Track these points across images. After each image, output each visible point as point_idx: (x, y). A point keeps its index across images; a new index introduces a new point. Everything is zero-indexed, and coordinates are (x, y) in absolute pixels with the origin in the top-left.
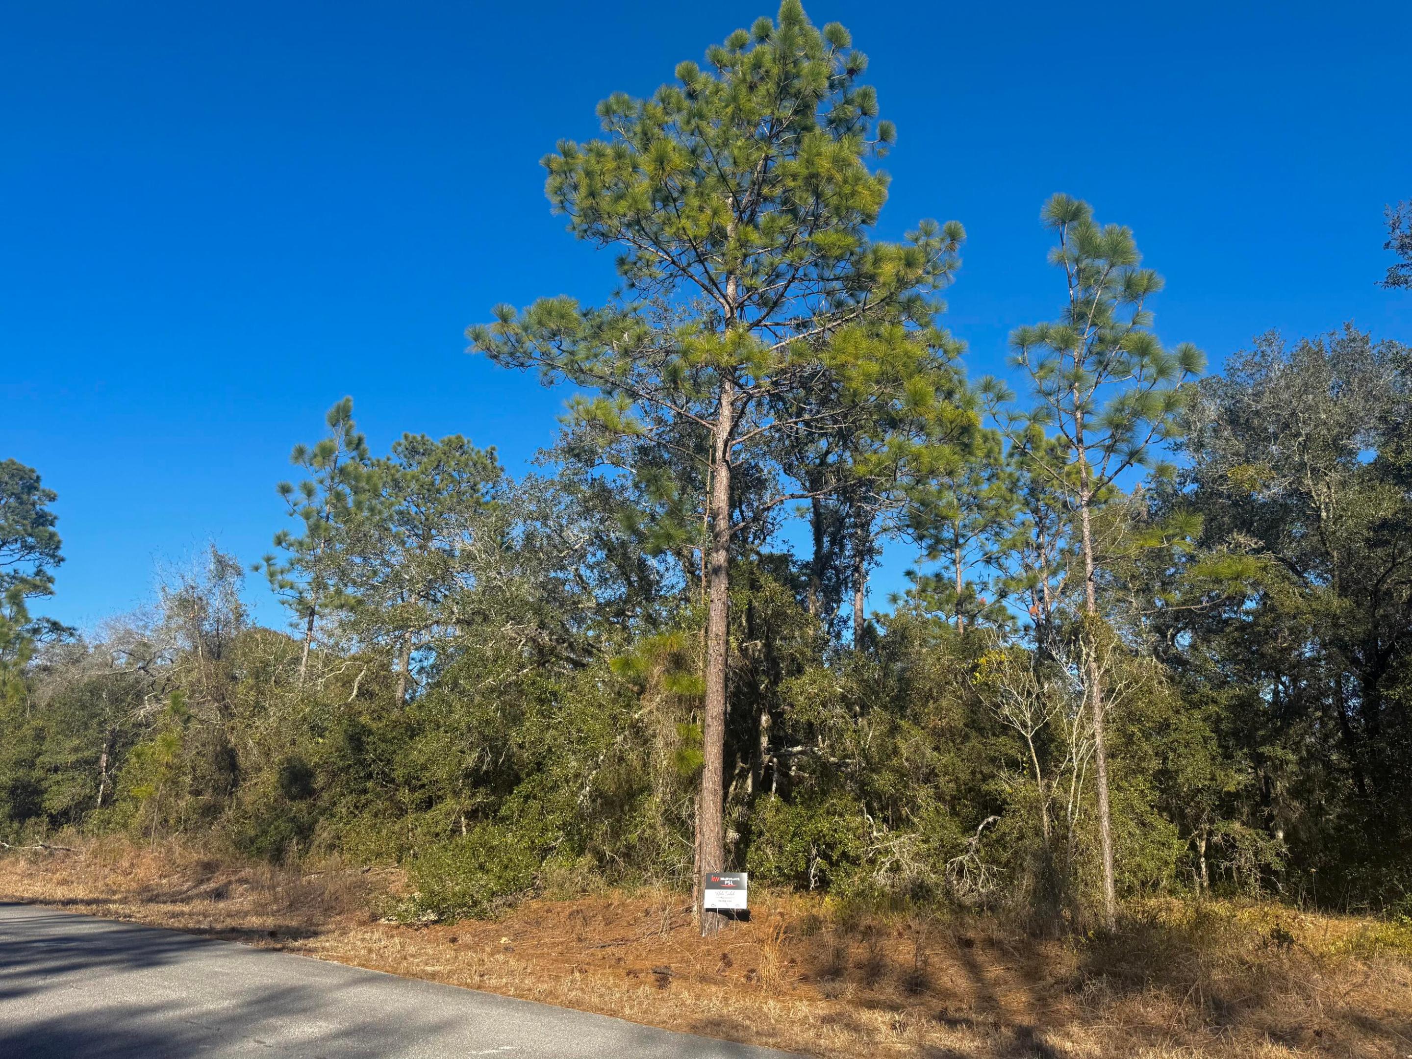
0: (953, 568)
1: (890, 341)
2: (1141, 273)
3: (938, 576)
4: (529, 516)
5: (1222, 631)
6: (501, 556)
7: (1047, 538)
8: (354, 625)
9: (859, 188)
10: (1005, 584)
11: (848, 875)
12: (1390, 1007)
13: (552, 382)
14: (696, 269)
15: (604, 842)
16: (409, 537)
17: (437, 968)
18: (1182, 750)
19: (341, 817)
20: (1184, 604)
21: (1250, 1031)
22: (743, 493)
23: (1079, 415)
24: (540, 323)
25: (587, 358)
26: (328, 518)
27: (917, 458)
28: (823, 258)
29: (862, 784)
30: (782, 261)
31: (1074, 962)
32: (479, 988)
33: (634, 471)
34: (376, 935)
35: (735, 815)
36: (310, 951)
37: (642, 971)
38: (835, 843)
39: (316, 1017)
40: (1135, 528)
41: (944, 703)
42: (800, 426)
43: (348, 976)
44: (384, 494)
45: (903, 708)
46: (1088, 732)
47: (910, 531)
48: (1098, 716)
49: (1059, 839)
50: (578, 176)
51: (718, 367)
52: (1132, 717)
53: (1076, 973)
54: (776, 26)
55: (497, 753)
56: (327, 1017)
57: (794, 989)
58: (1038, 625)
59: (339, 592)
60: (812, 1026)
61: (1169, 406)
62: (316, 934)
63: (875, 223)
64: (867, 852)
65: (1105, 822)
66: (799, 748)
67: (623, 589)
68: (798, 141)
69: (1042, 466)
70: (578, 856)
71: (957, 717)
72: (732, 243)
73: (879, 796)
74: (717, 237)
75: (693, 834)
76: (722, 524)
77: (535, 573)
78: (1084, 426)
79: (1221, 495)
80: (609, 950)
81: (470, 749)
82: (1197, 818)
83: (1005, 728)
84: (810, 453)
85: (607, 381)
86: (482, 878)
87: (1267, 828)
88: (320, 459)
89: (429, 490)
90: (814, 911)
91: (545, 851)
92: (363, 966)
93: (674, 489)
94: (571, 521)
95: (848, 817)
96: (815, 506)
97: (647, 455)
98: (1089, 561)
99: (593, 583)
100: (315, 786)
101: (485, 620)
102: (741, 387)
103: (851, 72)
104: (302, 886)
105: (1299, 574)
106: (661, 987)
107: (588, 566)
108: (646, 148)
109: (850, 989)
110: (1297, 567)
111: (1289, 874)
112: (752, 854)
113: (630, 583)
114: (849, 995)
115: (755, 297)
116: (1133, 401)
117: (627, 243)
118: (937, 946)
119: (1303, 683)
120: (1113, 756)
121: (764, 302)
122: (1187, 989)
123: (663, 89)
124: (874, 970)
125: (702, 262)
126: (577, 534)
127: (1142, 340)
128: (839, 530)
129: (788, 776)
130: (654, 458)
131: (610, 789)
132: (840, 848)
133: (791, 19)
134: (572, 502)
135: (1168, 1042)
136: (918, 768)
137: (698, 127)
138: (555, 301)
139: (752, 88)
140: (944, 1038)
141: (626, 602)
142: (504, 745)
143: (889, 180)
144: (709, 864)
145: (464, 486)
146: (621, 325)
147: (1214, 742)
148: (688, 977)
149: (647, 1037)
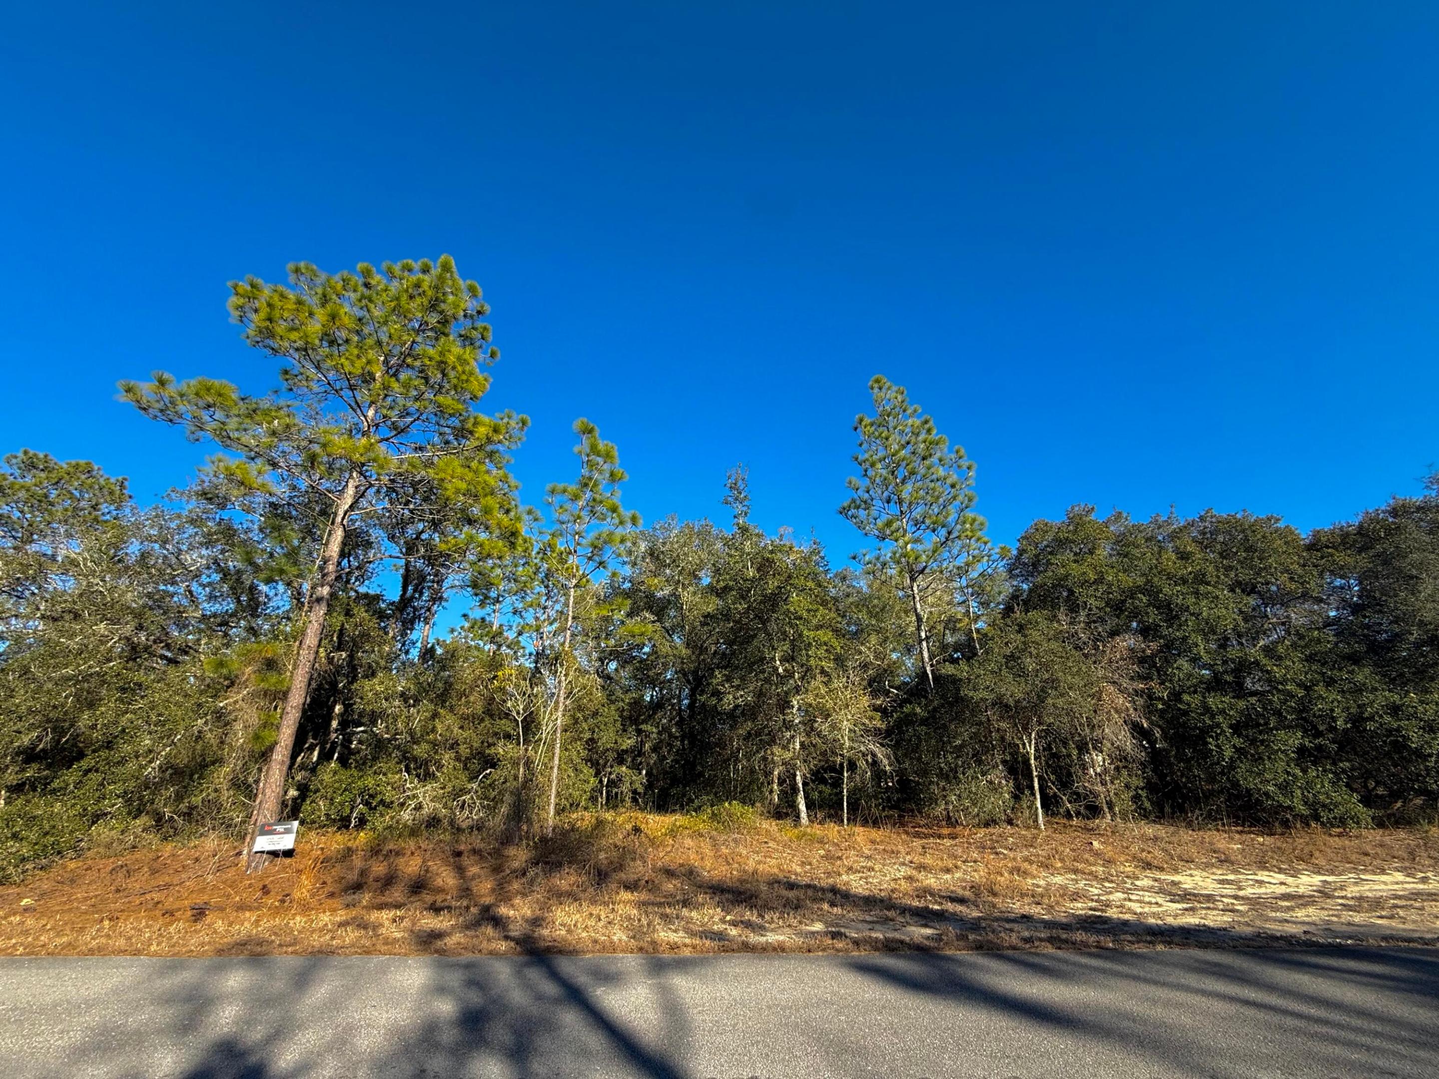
0: (493, 615)
1: (476, 472)
2: (619, 471)
3: (483, 619)
4: (149, 539)
5: (631, 662)
6: (109, 567)
7: (550, 603)
9: (472, 379)
10: (523, 627)
11: (382, 815)
12: (681, 862)
13: (197, 440)
14: (346, 393)
15: (165, 805)
18: (602, 727)
20: (615, 647)
21: (613, 886)
22: (352, 549)
23: (577, 537)
24: (197, 394)
25: (237, 430)
27: (481, 545)
28: (441, 411)
29: (405, 752)
30: (413, 406)
31: (524, 858)
33: (262, 519)
35: (298, 778)
37: (179, 909)
38: (376, 794)
40: (597, 603)
41: (472, 699)
42: (406, 511)
45: (444, 701)
46: (554, 717)
47: (470, 589)
48: (561, 709)
49: (527, 781)
50: (261, 303)
51: (350, 460)
52: (580, 709)
53: (524, 864)
54: (435, 268)
55: (60, 733)
57: (321, 904)
58: (537, 653)
60: (329, 931)
61: (622, 541)
63: (478, 402)
64: (399, 798)
65: (555, 770)
66: (362, 729)
67: (231, 606)
68: (437, 339)
69: (554, 562)
70: (135, 818)
71: (479, 708)
72: (377, 385)
73: (415, 759)
74: (368, 378)
75: (256, 795)
76: (331, 568)
77: (143, 585)
78: (579, 544)
79: (640, 591)
80: (148, 896)
81: (28, 729)
82: (605, 766)
83: (507, 715)
84: (411, 531)
85: (251, 450)
86: (13, 846)
87: (638, 769)
89: (40, 501)
90: (350, 844)
91: (96, 818)
93: (294, 538)
94: (191, 548)
95: (390, 775)
96: (407, 565)
97: (276, 510)
98: (570, 618)
99: (202, 598)
101: (75, 618)
102: (365, 477)
103: (479, 312)
105: (670, 636)
106: (195, 921)
107: (200, 585)
108: (323, 305)
109: (366, 898)
110: (669, 632)
111: (645, 794)
112: (307, 806)
113: (239, 601)
114: (364, 903)
115: (389, 423)
116: (605, 535)
117: (293, 361)
118: (437, 859)
119: (665, 692)
120: (566, 731)
121: (394, 427)
122: (584, 866)
123: (345, 273)
124: (388, 881)
125: (352, 390)
126: (195, 558)
127: (614, 504)
128: (420, 583)
129: (349, 748)
130: (283, 512)
131: (183, 760)
132: (379, 798)
133: (446, 268)
134: (196, 533)
135: (570, 900)
136: (447, 740)
137: (367, 306)
138: (217, 383)
139: (411, 297)
140: (430, 922)
141: (231, 616)
142: (72, 725)
143: (491, 380)
144: (265, 817)
145: (83, 504)
146: (273, 414)
147: (619, 723)
148: (225, 909)
149: (169, 967)
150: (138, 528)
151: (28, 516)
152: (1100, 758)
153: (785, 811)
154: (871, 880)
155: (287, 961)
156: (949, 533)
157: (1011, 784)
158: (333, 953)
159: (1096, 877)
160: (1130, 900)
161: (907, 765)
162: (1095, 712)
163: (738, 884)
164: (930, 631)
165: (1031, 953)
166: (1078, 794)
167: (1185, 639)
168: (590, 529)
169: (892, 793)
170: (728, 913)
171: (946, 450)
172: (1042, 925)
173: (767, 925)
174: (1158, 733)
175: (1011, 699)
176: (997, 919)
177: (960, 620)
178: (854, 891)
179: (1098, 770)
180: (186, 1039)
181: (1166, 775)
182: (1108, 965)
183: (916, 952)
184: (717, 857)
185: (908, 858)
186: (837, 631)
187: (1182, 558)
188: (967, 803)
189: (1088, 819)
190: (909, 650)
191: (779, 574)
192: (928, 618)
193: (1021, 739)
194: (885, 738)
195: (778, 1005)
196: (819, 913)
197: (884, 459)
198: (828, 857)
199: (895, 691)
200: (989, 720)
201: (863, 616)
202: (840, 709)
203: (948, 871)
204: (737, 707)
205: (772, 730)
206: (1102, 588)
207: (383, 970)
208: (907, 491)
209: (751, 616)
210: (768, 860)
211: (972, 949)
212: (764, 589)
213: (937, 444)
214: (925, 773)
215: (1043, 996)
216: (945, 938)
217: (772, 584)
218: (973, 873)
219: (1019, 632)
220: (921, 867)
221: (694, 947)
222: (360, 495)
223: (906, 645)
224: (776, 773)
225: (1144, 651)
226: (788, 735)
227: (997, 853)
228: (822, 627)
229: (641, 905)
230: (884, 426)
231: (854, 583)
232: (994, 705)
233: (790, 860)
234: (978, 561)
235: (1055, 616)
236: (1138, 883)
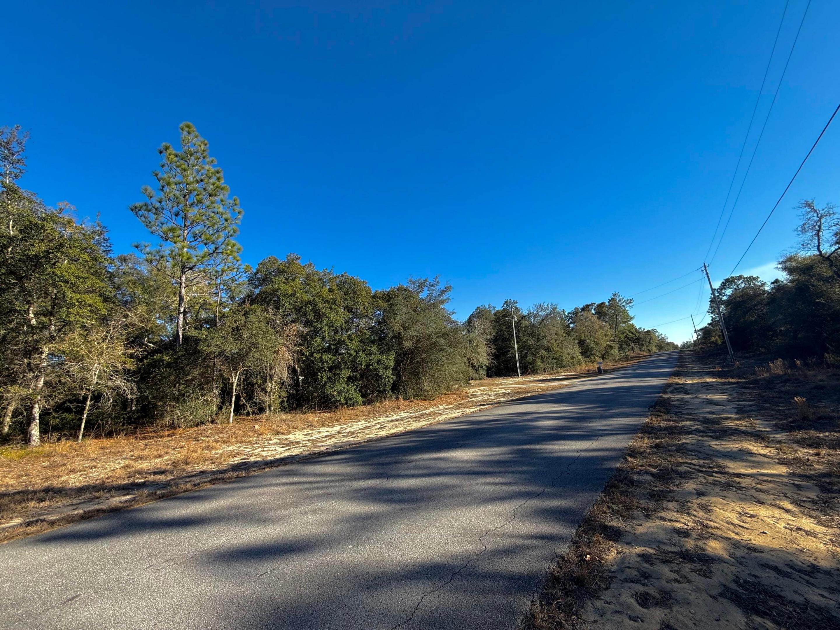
153: (14, 437)
154: (90, 475)
156: (216, 248)
157: (219, 400)
159: (251, 443)
160: (263, 451)
162: (274, 360)
164: (188, 308)
165: (195, 491)
166: (255, 403)
167: (321, 328)
171: (227, 196)
172: (210, 474)
175: (229, 353)
176: (183, 478)
182: (237, 485)
183: (109, 514)
185: (131, 454)
189: (257, 415)
190: (171, 319)
192: (188, 300)
193: (231, 375)
194: (132, 376)
196: (23, 511)
197: (180, 184)
198: (50, 466)
199: (152, 345)
200: (214, 365)
202: (94, 356)
203: (159, 456)
206: (293, 299)
208: (192, 213)
211: (156, 499)
213: (222, 189)
216: (138, 498)
218: (177, 455)
219: (244, 315)
220: (139, 458)
224: (11, 407)
225: (303, 332)
226: (31, 375)
227: (197, 440)
230: (185, 161)
232: (219, 355)
234: (230, 270)
235: (267, 310)
236: (270, 442)
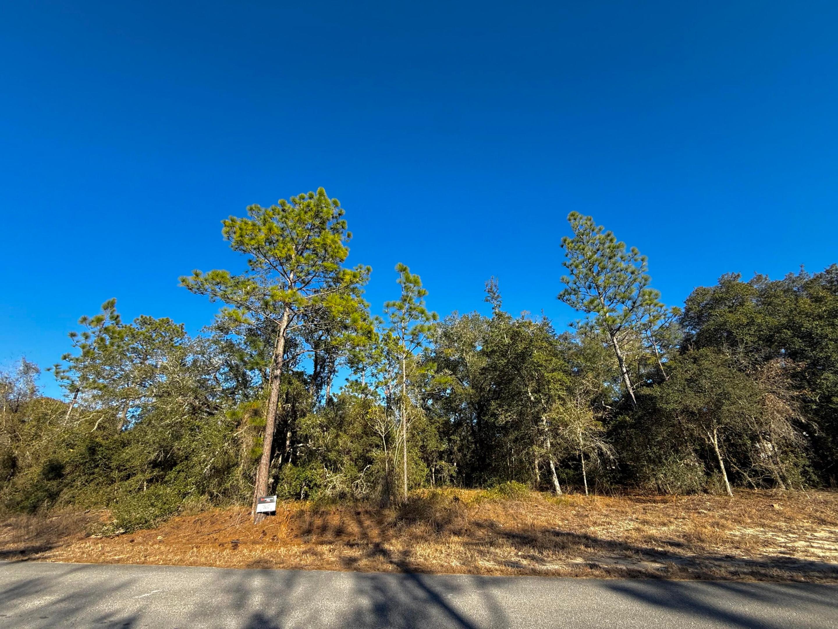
0: (362, 378)
1: (347, 300)
2: (423, 290)
3: (357, 381)
4: (197, 353)
5: (441, 399)
6: (180, 369)
7: (392, 369)
8: (101, 397)
9: (340, 251)
10: (378, 383)
11: (316, 492)
12: (485, 518)
13: (214, 301)
14: (279, 268)
15: (214, 488)
16: (136, 358)
17: (121, 556)
18: (428, 438)
19: (77, 487)
20: (430, 391)
21: (447, 533)
22: (289, 348)
23: (403, 330)
24: (213, 279)
25: (231, 294)
26: (94, 349)
27: (353, 340)
28: (326, 270)
29: (324, 457)
30: (311, 270)
31: (394, 516)
32: (143, 563)
33: (245, 337)
34: (88, 545)
35: (273, 472)
36: (46, 558)
37: (226, 543)
38: (312, 480)
39: (43, 595)
40: (417, 366)
41: (355, 425)
42: (313, 326)
43: (67, 569)
44: (126, 340)
45: (341, 428)
46: (402, 434)
47: (349, 365)
48: (405, 429)
49: (391, 471)
50: (237, 229)
51: (284, 302)
52: (414, 428)
53: (395, 520)
54: (316, 195)
55: (166, 453)
56: (51, 593)
57: (292, 541)
58: (387, 398)
59: (94, 382)
60: (299, 556)
61: (429, 329)
62: (50, 548)
63: (344, 262)
64: (324, 482)
65: (405, 464)
66: (301, 445)
67: (235, 383)
68: (320, 232)
69: (391, 345)
70: (201, 495)
71: (360, 430)
72: (294, 261)
73: (330, 461)
74: (288, 258)
75: (255, 482)
76: (280, 360)
77: (196, 376)
78: (405, 334)
79: (441, 357)
80: (211, 536)
81: (153, 451)
82: (432, 461)
83: (375, 433)
84: (316, 335)
85: (238, 303)
86: (152, 510)
87: (451, 462)
88: (95, 323)
89: (149, 339)
90: (302, 508)
91: (185, 495)
92: (77, 562)
93: (261, 345)
94: (215, 356)
95: (318, 470)
96: (315, 354)
97: (251, 332)
98: (404, 377)
99: (221, 381)
100: (64, 473)
101: (169, 395)
102: (292, 310)
103: (340, 214)
104: (47, 524)
105: (462, 382)
106: (234, 549)
107: (220, 374)
108: (264, 225)
109: (314, 538)
110: (461, 380)
111: (457, 477)
112: (279, 488)
113: (238, 381)
114: (313, 541)
115: (300, 280)
116: (419, 327)
117: (253, 255)
118: (347, 516)
119: (462, 415)
120: (408, 441)
121: (303, 282)
122: (429, 521)
123: (273, 206)
124: (324, 529)
125: (282, 265)
126: (217, 361)
127: (422, 309)
128: (323, 363)
129: (296, 455)
130: (254, 333)
131: (219, 465)
132: (314, 482)
133: (321, 194)
134: (216, 348)
135: (423, 541)
136: (345, 449)
137: (285, 221)
138: (220, 271)
139: (306, 213)
140: (349, 552)
141: (236, 388)
142: (171, 449)
143: (349, 250)
144: (261, 493)
145: (167, 339)
146: (247, 283)
147: (438, 435)
148: (247, 543)
149: (226, 573)
150: (192, 348)
151: (145, 347)
152: (770, 445)
153: (545, 486)
154: (610, 530)
155: (280, 572)
156: (634, 303)
157: (703, 465)
158: (302, 568)
159: (781, 530)
160: (812, 547)
161: (625, 454)
162: (761, 413)
163: (522, 532)
164: (628, 367)
165: (738, 583)
166: (756, 471)
167: (827, 358)
168: (411, 325)
169: (616, 473)
170: (520, 551)
171: (624, 251)
172: (743, 563)
173: (546, 559)
174: (815, 426)
175: (695, 408)
176: (708, 558)
177: (649, 358)
178: (599, 538)
179: (770, 454)
180: (240, 612)
181: (827, 456)
182: (804, 594)
183: (651, 579)
184: (507, 515)
185: (634, 516)
186: (566, 372)
187: (816, 301)
188: (672, 479)
189: (767, 488)
190: (615, 380)
191: (524, 340)
192: (626, 359)
193: (706, 435)
194: (607, 438)
195: (562, 610)
196: (579, 551)
197: (584, 262)
198: (578, 515)
199: (610, 407)
200: (680, 423)
201: (581, 361)
202: (575, 421)
203: (664, 525)
204: (507, 422)
205: (531, 436)
206: (754, 328)
207: (329, 578)
208: (601, 280)
209: (510, 367)
210: (540, 517)
211: (692, 578)
212: (516, 350)
213: (618, 248)
214: (637, 459)
215: (755, 614)
216: (670, 570)
217: (521, 347)
218: (683, 526)
219: (694, 363)
220: (645, 522)
221: (502, 571)
222: (290, 321)
223: (613, 377)
224: (536, 462)
225: (794, 369)
226: (542, 438)
227: (699, 513)
228: (555, 370)
229: (465, 544)
230: (580, 242)
231: (572, 341)
232: (682, 412)
233: (554, 517)
234: (657, 319)
235: (720, 350)
236: (816, 534)
